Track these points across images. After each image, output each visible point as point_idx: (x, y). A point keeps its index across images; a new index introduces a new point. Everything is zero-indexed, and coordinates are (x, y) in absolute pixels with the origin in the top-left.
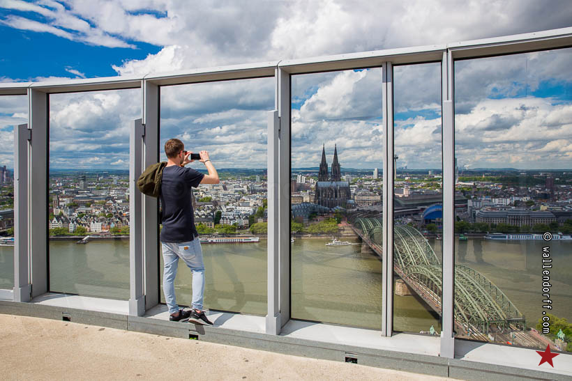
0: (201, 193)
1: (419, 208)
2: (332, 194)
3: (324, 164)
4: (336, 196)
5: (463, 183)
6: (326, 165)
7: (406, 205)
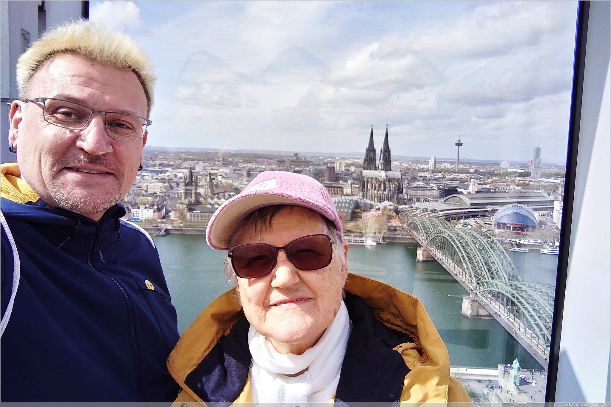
0: (220, 178)
1: (489, 208)
2: (380, 186)
3: (371, 149)
4: (385, 189)
5: (548, 180)
6: (375, 151)
7: (472, 204)
